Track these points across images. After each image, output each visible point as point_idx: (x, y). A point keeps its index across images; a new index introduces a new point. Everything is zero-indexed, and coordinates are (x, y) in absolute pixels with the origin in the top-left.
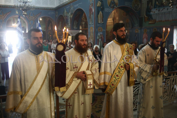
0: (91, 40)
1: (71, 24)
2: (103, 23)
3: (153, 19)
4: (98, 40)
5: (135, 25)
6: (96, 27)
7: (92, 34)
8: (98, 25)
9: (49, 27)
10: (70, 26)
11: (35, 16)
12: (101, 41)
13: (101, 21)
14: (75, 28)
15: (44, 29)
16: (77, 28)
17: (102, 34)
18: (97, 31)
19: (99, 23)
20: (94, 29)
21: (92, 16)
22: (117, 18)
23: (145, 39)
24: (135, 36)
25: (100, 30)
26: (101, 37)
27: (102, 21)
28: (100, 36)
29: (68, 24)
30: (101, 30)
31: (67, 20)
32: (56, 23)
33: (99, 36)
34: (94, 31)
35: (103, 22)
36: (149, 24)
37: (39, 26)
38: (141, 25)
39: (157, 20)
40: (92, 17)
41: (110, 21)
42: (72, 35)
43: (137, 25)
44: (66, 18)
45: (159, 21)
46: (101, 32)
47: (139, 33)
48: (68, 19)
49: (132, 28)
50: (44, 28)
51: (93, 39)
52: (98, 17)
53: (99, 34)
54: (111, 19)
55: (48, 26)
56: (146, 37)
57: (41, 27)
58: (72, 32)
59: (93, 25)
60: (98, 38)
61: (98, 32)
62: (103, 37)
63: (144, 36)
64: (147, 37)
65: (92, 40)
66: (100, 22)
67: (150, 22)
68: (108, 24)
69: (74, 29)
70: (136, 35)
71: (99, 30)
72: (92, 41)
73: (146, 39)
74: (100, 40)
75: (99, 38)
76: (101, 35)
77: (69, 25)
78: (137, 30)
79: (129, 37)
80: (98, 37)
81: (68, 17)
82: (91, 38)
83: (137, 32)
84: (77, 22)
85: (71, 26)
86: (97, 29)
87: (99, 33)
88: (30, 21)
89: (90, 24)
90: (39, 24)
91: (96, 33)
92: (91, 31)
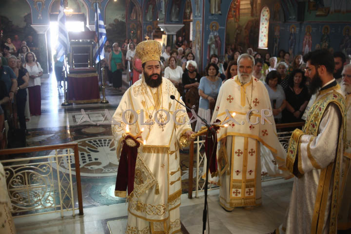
0: (197, 46)
1: (165, 12)
2: (220, 14)
3: (324, 6)
4: (210, 46)
5: (290, 17)
6: (206, 22)
7: (198, 35)
8: (210, 17)
9: (132, 14)
10: (164, 16)
12: (215, 48)
13: (217, 10)
14: (173, 19)
15: (123, 18)
16: (177, 20)
17: (218, 35)
18: (207, 29)
19: (212, 15)
20: (201, 25)
23: (307, 46)
24: (290, 38)
25: (214, 28)
26: (216, 41)
27: (219, 10)
28: (214, 40)
29: (162, 11)
30: (216, 27)
31: (160, 3)
32: (142, 7)
33: (211, 39)
34: (201, 29)
35: (220, 12)
36: (317, 16)
37: (99, 20)
38: (301, 18)
39: (332, 9)
40: (199, 2)
41: (246, 7)
42: (169, 33)
43: (294, 17)
45: (335, 11)
46: (216, 30)
47: (297, 33)
49: (285, 22)
50: (123, 15)
51: (200, 44)
53: (211, 35)
56: (309, 41)
58: (168, 26)
59: (201, 18)
60: (209, 43)
62: (219, 42)
63: (305, 39)
64: (311, 41)
65: (199, 46)
66: (214, 13)
67: (318, 13)
69: (171, 21)
70: (292, 38)
71: (213, 26)
72: (198, 48)
73: (309, 46)
74: (213, 46)
75: (212, 44)
76: (215, 37)
77: (162, 14)
78: (294, 28)
79: (278, 40)
80: (209, 40)
82: (197, 42)
83: (293, 30)
84: (178, 9)
85: (165, 14)
86: (207, 25)
87: (211, 33)
88: (93, 4)
89: (196, 14)
90: (99, 15)
91: (205, 33)
92: (198, 28)
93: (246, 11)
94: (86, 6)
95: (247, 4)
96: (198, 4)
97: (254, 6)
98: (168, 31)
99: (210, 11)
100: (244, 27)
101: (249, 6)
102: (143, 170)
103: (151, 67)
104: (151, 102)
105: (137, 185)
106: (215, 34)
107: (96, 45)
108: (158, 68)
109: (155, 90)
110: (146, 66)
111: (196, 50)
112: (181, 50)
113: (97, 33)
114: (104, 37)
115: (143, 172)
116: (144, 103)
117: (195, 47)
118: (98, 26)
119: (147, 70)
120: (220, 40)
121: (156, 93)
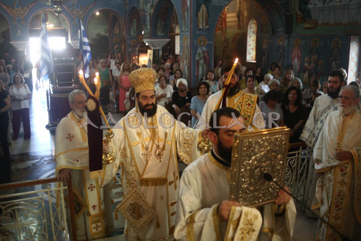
0: (185, 62)
1: (151, 27)
2: (208, 29)
3: (311, 18)
4: (198, 61)
5: (279, 30)
6: (194, 37)
7: (186, 51)
8: (198, 32)
9: (115, 28)
10: (149, 31)
11: (85, 10)
12: (203, 63)
13: (204, 25)
14: (159, 34)
15: (106, 32)
16: (163, 35)
17: (206, 50)
18: (195, 45)
19: (200, 29)
20: (189, 40)
21: (186, 14)
22: (246, 14)
23: (296, 59)
24: (279, 51)
25: (202, 43)
26: (205, 57)
27: (207, 25)
28: (202, 55)
29: (147, 25)
30: (204, 42)
31: (145, 17)
32: (126, 22)
33: (199, 55)
34: (189, 44)
35: (208, 27)
36: (306, 28)
37: (83, 37)
38: (289, 31)
39: (320, 22)
40: (186, 17)
41: (232, 19)
42: (155, 48)
43: (282, 30)
44: (143, 13)
45: (323, 24)
46: (204, 45)
47: (286, 45)
48: (147, 15)
49: (273, 35)
50: (105, 29)
51: (188, 60)
52: (197, 16)
53: (199, 51)
54: (235, 14)
55: (114, 26)
56: (298, 54)
57: (86, 37)
58: (154, 41)
59: (189, 33)
60: (197, 58)
61: (198, 47)
62: (208, 57)
63: (294, 52)
64: (300, 54)
65: (187, 62)
66: (201, 28)
67: (306, 26)
68: (228, 24)
69: (157, 36)
70: (280, 51)
71: (201, 41)
72: (186, 64)
73: (298, 59)
74: (202, 61)
75: (200, 59)
76: (203, 52)
77: (147, 29)
78: (282, 41)
79: (266, 53)
80: (197, 56)
81: (147, 12)
82: (185, 58)
83: (281, 43)
84: (163, 23)
85: (150, 29)
86: (195, 41)
87: (199, 49)
88: (75, 18)
89: (183, 29)
90: (83, 33)
91: (193, 48)
92: (185, 43)
93: (233, 24)
94: (67, 21)
95: (234, 17)
96: (185, 19)
97: (241, 18)
98: (154, 46)
99: (197, 26)
100: (231, 40)
101: (236, 19)
102: (141, 204)
103: (145, 97)
104: (147, 133)
105: (135, 220)
106: (203, 49)
107: (80, 63)
108: (152, 98)
109: (150, 120)
110: (140, 96)
111: (184, 65)
112: (168, 66)
113: (81, 51)
114: (88, 54)
115: (142, 206)
116: (139, 134)
117: (183, 62)
118: (82, 44)
119: (141, 100)
120: (209, 55)
121: (151, 123)
